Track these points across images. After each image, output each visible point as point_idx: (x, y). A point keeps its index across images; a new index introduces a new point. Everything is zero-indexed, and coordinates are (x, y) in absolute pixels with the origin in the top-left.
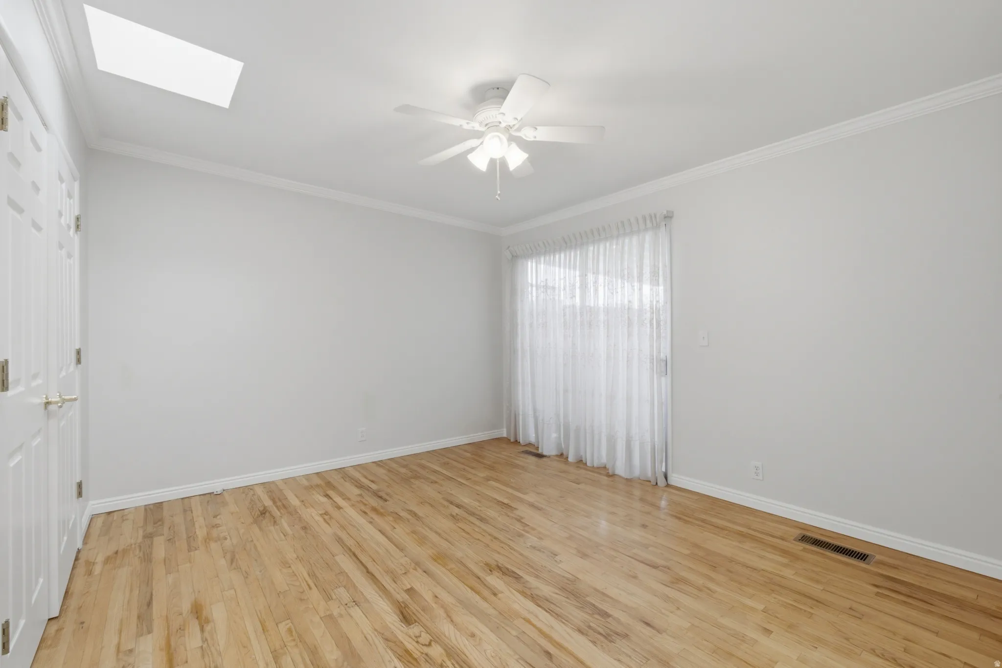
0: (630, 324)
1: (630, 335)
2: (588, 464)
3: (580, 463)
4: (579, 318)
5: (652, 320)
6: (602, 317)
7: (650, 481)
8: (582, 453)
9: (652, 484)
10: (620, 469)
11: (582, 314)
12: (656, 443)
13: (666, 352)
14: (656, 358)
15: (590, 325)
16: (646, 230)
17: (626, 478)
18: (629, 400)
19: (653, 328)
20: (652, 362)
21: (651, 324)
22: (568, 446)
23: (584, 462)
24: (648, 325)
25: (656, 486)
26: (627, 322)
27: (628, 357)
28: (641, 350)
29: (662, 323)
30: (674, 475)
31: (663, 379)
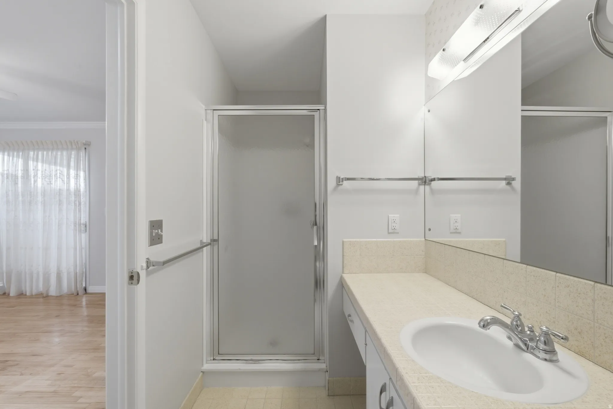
0: (60, 203)
1: (60, 210)
2: (28, 294)
3: (21, 295)
4: (20, 198)
5: (75, 201)
6: (40, 198)
7: (73, 294)
8: (23, 288)
9: (75, 295)
10: (53, 292)
11: (23, 196)
12: (78, 271)
13: (84, 218)
14: (78, 223)
15: (30, 203)
16: (72, 149)
17: (56, 296)
18: (59, 248)
19: (76, 206)
20: (75, 226)
21: (75, 204)
22: (9, 288)
23: (24, 294)
24: (73, 204)
25: (78, 296)
26: (58, 202)
27: (59, 223)
28: (68, 219)
29: (82, 203)
30: (90, 287)
31: (83, 235)
